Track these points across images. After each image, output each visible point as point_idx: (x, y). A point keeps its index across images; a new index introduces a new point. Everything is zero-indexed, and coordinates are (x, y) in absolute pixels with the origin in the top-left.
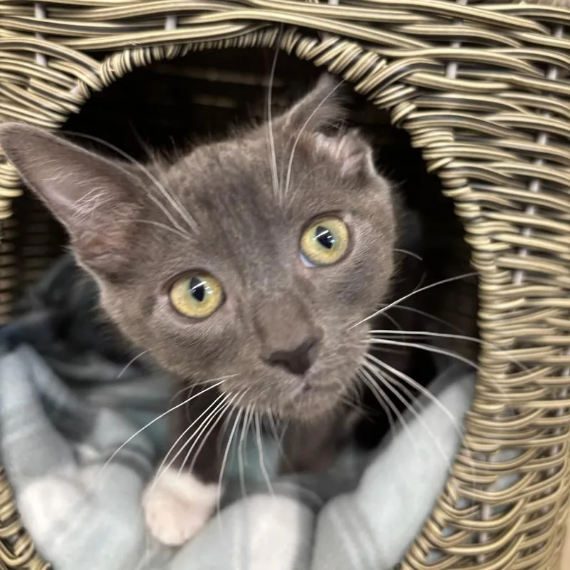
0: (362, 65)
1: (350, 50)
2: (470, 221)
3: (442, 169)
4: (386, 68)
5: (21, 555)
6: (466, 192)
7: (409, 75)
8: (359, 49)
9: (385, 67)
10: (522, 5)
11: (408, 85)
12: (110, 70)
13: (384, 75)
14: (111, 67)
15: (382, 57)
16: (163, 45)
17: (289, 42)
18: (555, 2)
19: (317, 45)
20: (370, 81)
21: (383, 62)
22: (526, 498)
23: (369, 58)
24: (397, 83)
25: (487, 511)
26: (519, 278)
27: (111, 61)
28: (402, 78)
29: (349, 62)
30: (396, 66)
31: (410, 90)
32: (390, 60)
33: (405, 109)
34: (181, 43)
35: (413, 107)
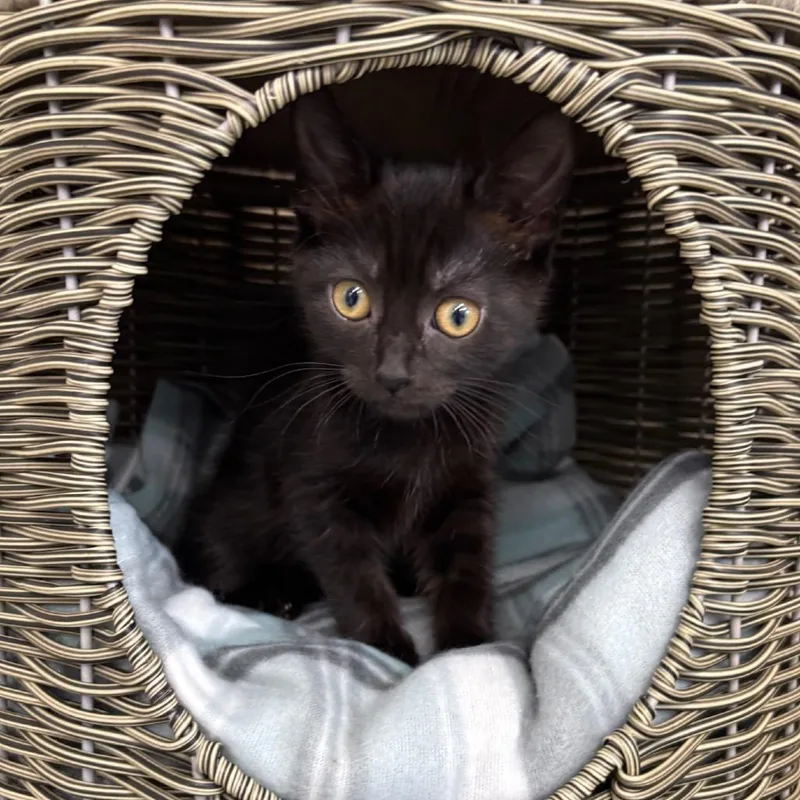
0: (571, 79)
1: (557, 61)
2: (700, 262)
3: (666, 201)
4: (600, 81)
5: (182, 735)
6: (695, 227)
7: (626, 88)
8: (567, 61)
9: (598, 79)
10: (741, 5)
11: (624, 101)
12: (270, 98)
13: (599, 89)
14: (272, 94)
15: (593, 70)
16: (335, 62)
17: (483, 57)
18: (775, 3)
19: (518, 57)
20: (581, 98)
21: (596, 74)
22: (777, 618)
23: (580, 70)
24: (612, 99)
25: (737, 626)
26: (754, 335)
27: (271, 86)
28: (618, 92)
29: (556, 76)
30: (610, 79)
31: (627, 106)
32: (602, 72)
33: (622, 130)
34: (358, 59)
35: (630, 127)
